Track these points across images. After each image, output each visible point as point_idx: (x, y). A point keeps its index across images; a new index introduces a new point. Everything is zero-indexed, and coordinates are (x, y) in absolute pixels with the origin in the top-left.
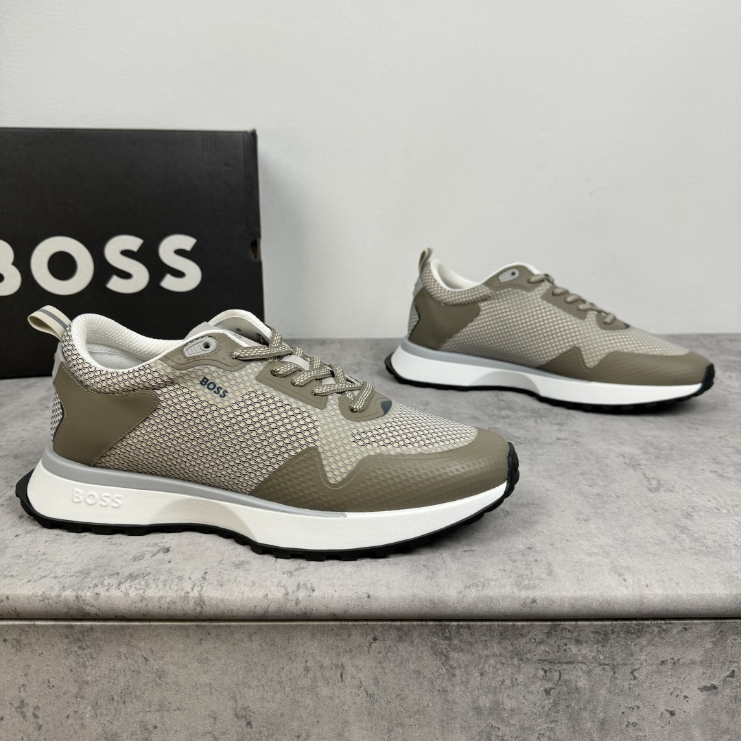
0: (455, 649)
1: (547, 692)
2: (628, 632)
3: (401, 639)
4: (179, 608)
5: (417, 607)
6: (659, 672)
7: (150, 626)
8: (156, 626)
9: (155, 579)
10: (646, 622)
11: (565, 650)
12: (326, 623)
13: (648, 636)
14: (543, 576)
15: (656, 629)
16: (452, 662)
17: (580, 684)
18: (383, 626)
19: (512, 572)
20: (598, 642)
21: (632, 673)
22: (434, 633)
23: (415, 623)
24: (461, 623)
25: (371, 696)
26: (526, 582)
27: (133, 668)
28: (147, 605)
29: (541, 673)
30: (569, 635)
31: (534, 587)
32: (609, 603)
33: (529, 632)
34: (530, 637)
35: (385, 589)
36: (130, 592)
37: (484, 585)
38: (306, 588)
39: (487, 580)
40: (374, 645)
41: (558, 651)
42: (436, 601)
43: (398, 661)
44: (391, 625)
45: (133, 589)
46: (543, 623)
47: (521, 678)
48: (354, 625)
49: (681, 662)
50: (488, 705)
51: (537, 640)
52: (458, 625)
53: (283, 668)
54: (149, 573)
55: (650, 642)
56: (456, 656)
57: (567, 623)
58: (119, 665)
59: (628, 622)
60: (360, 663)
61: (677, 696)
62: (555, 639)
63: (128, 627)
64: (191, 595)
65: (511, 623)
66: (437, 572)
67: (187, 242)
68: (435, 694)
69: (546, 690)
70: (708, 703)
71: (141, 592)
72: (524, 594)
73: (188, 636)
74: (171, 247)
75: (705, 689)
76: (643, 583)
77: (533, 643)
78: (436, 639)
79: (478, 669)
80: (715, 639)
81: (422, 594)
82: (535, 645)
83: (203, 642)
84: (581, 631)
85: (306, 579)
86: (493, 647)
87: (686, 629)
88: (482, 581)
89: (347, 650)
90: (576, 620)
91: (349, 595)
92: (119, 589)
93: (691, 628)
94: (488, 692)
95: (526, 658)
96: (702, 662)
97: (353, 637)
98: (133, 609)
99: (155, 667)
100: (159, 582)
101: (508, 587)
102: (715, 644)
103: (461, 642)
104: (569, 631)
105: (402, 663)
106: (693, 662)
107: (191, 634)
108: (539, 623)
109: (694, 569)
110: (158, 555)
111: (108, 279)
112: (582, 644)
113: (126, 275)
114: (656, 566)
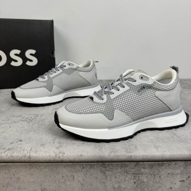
0: (107, 170)
1: (135, 183)
2: (159, 165)
3: (91, 168)
4: (23, 159)
5: (96, 159)
6: (168, 176)
7: (14, 164)
8: (16, 164)
9: (16, 150)
10: (164, 162)
11: (140, 171)
12: (68, 163)
13: (165, 166)
14: (134, 149)
15: (167, 164)
16: (106, 174)
17: (144, 180)
18: (86, 164)
19: (124, 148)
20: (150, 168)
21: (160, 177)
22: (101, 166)
23: (95, 163)
24: (109, 163)
25: (82, 184)
26: (129, 151)
27: (10, 177)
28: (13, 158)
29: (133, 177)
30: (141, 166)
31: (131, 152)
32: (153, 157)
33: (129, 165)
34: (130, 167)
35: (86, 153)
36: (8, 154)
37: (116, 152)
38: (62, 153)
39: (117, 150)
40: (83, 170)
41: (138, 171)
42: (102, 157)
43: (90, 174)
44: (88, 164)
45: (9, 153)
46: (134, 163)
47: (127, 179)
48: (77, 164)
49: (174, 174)
50: (117, 186)
51: (132, 168)
52: (108, 164)
53: (56, 177)
54: (14, 148)
55: (165, 168)
56: (108, 173)
57: (141, 163)
58: (6, 176)
59: (159, 162)
60: (79, 175)
61: (173, 183)
62: (137, 167)
63: (8, 165)
64: (27, 155)
65: (124, 163)
66: (102, 148)
67: (33, 52)
68: (101, 184)
69: (134, 182)
70: (182, 185)
71: (11, 154)
72: (128, 154)
73: (26, 167)
74: (29, 53)
75: (181, 181)
76: (164, 151)
77: (131, 168)
78: (102, 168)
79: (114, 176)
80: (184, 167)
81: (98, 155)
82: (131, 169)
83: (31, 169)
84: (145, 165)
85: (62, 150)
86: (119, 170)
87: (176, 164)
88: (116, 150)
89: (75, 171)
90: (144, 162)
91: (75, 155)
92: (5, 153)
93: (177, 164)
94: (117, 183)
95: (129, 173)
96: (180, 173)
97: (77, 167)
98: (9, 159)
99: (17, 177)
100: (17, 151)
101: (123, 152)
102: (184, 168)
103: (109, 168)
104: (141, 165)
105: (91, 175)
106: (178, 174)
107: (27, 167)
108: (133, 163)
109: (178, 147)
110: (18, 142)
111: (11, 62)
112: (145, 169)
113: (16, 61)
114: (167, 146)
